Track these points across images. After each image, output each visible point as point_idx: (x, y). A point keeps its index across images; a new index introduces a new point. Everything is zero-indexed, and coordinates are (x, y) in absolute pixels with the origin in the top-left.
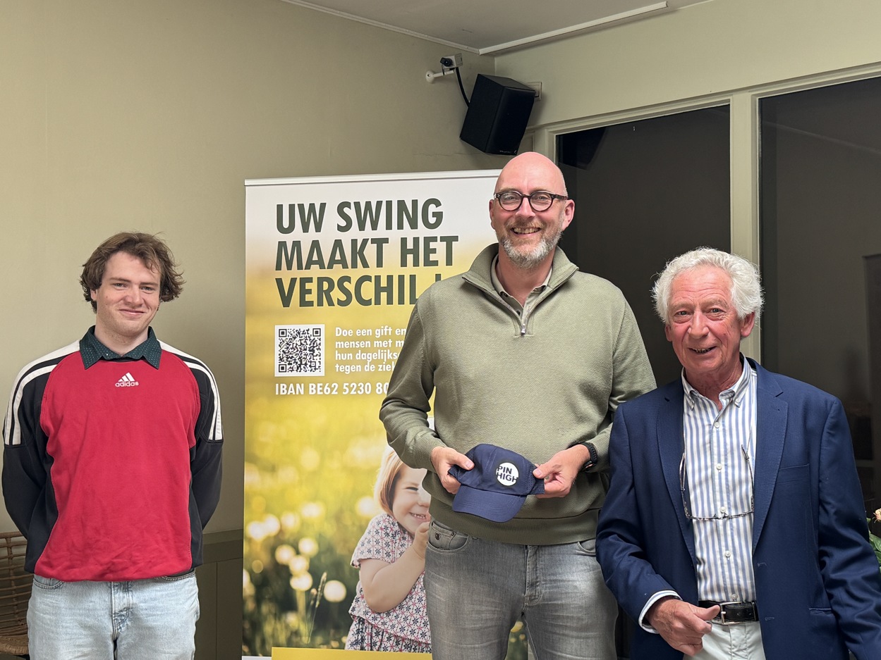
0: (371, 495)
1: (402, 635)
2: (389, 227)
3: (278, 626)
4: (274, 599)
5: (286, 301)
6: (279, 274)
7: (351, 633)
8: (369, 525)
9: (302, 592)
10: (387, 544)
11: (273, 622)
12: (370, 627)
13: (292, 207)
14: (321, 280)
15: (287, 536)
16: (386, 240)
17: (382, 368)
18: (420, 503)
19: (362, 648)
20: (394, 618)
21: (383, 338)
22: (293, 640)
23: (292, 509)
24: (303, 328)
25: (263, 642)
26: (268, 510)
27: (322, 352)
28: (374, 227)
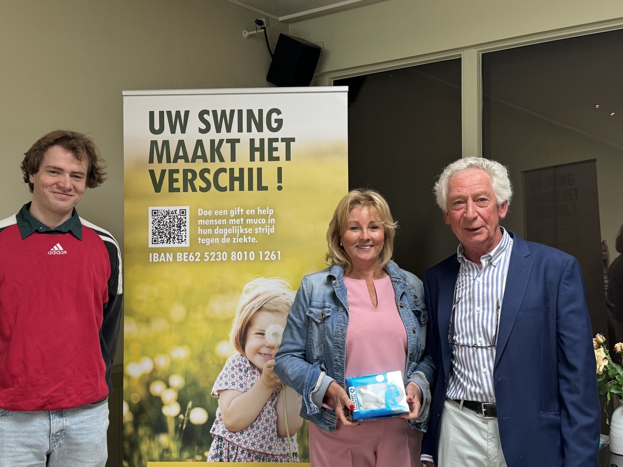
0: (228, 339)
1: (253, 449)
2: (240, 130)
3: (152, 445)
4: (149, 424)
5: (158, 187)
6: (151, 167)
7: (211, 449)
8: (226, 363)
9: (171, 417)
10: (241, 378)
11: (148, 442)
12: (227, 444)
13: (161, 113)
14: (186, 172)
15: (159, 374)
16: (238, 141)
17: (236, 240)
18: (267, 345)
19: (221, 461)
20: (246, 435)
21: (237, 217)
22: (165, 455)
23: (164, 352)
24: (172, 209)
25: (140, 458)
26: (143, 353)
27: (188, 228)
28: (229, 130)
